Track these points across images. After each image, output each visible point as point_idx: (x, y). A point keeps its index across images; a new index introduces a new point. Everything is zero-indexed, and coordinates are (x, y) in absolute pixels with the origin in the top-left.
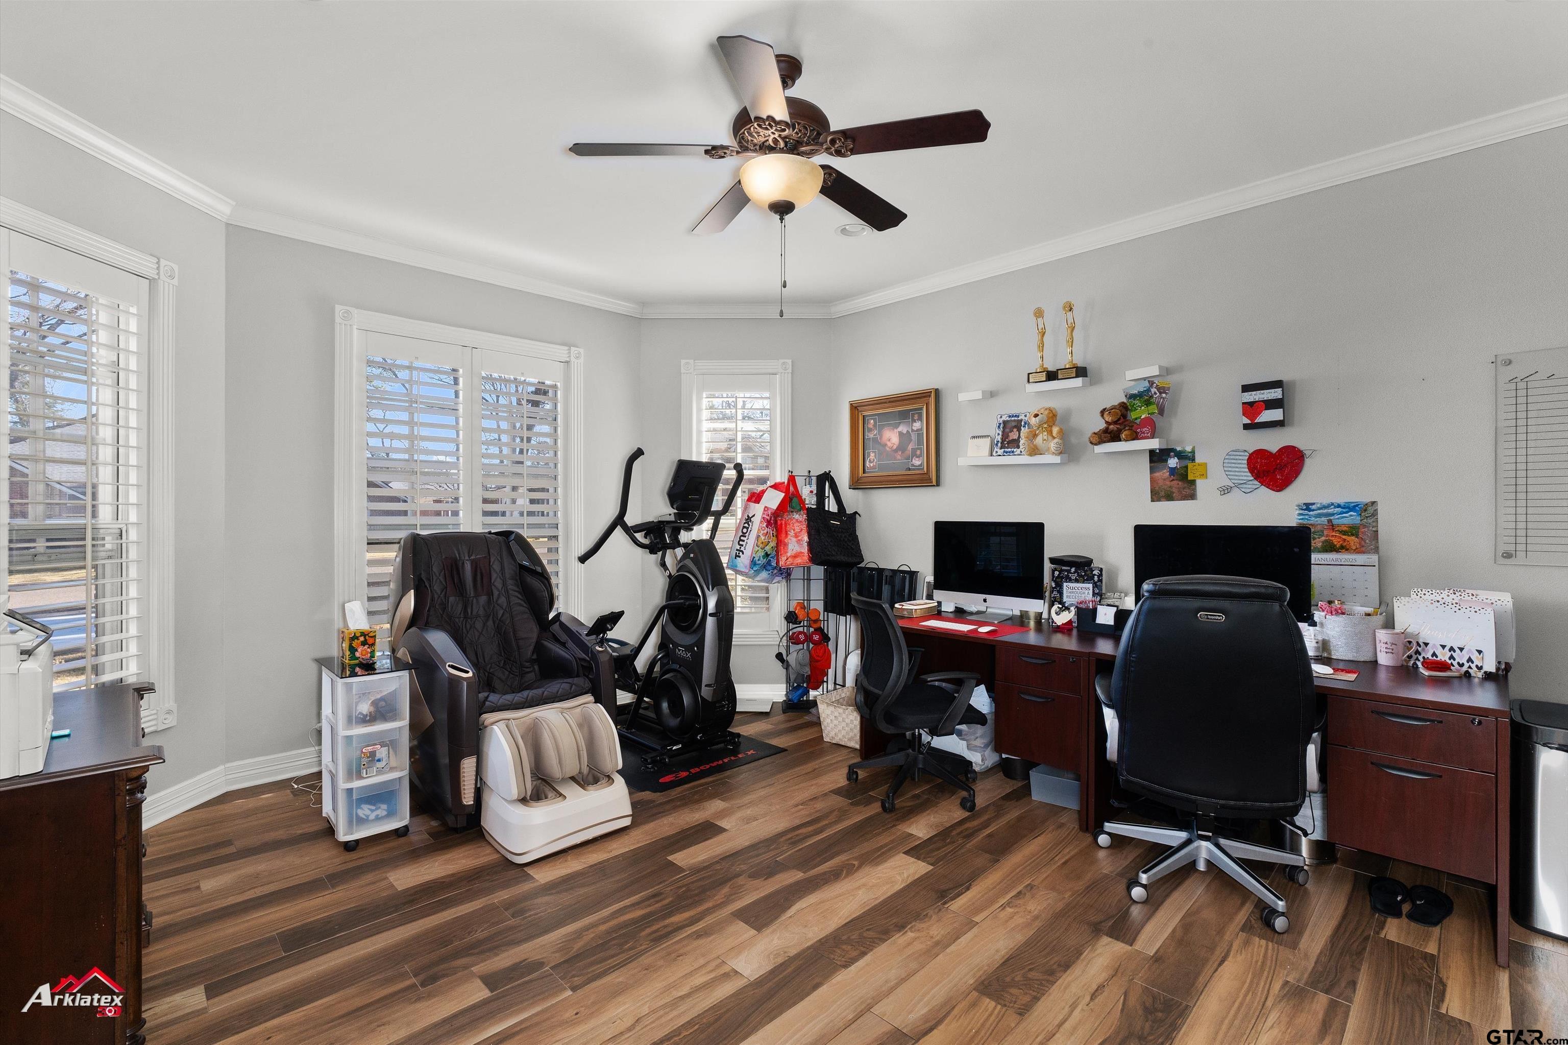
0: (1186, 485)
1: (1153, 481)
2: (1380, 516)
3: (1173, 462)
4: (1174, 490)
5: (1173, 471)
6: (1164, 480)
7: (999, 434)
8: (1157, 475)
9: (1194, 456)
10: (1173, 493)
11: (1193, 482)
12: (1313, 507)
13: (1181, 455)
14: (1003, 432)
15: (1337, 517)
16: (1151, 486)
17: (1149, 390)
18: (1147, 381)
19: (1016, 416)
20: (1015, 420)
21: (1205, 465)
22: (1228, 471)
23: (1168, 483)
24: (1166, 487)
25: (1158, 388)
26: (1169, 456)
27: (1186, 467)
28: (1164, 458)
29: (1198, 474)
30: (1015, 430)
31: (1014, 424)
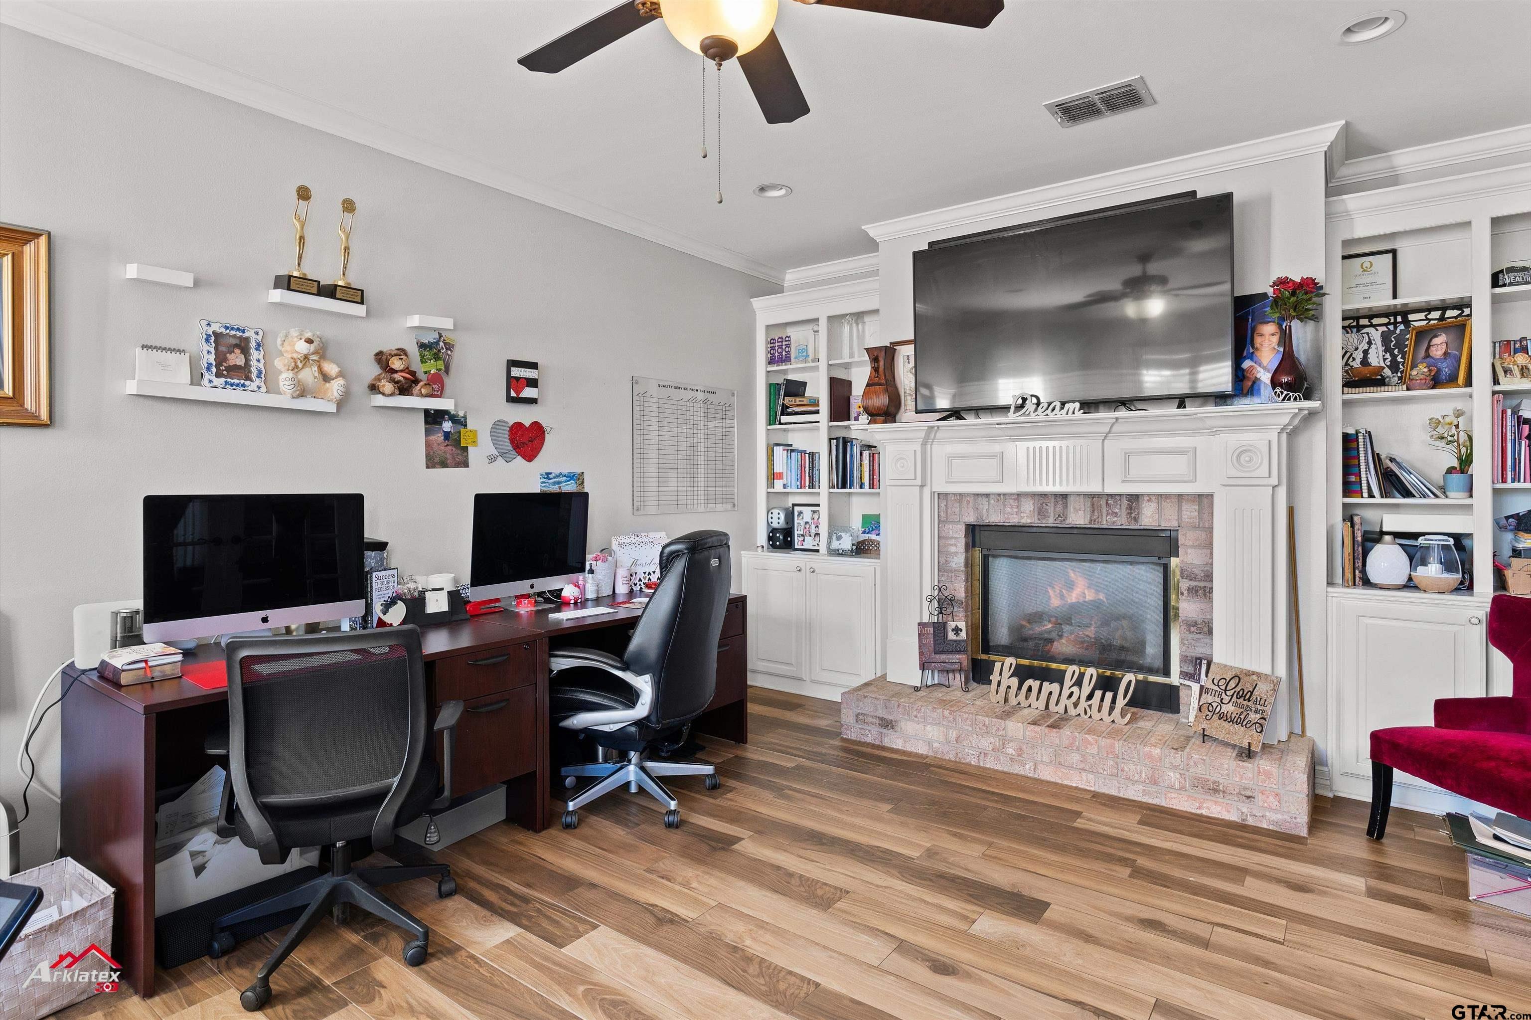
0: (459, 452)
1: (428, 445)
2: (585, 484)
3: (447, 426)
4: (448, 456)
5: (447, 435)
6: (439, 444)
7: (209, 352)
8: (432, 438)
9: (466, 422)
10: (448, 459)
11: (465, 449)
12: (551, 476)
13: (454, 419)
14: (216, 349)
15: (564, 484)
16: (426, 450)
17: (437, 343)
18: (437, 332)
19: (238, 329)
20: (234, 336)
21: (474, 432)
22: (496, 440)
23: (442, 448)
24: (440, 452)
25: (445, 344)
26: (443, 419)
27: (459, 432)
28: (438, 420)
29: (469, 441)
30: (237, 351)
31: (233, 341)
